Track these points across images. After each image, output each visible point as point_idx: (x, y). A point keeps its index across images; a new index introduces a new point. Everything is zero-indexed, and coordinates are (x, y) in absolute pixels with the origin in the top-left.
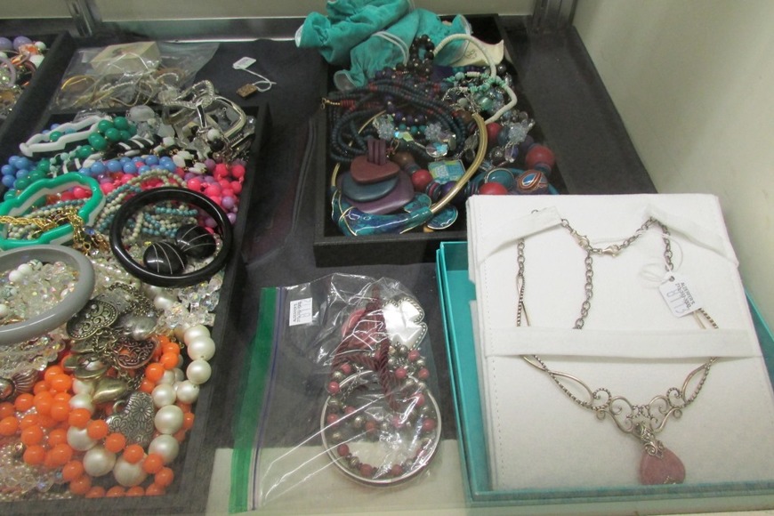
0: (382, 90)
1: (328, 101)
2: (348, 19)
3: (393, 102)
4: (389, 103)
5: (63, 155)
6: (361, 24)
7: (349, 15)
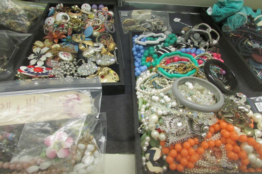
0: (248, 32)
1: (233, 34)
2: (225, 7)
3: (252, 36)
4: (250, 37)
5: (159, 46)
6: (233, 9)
7: (225, 6)
